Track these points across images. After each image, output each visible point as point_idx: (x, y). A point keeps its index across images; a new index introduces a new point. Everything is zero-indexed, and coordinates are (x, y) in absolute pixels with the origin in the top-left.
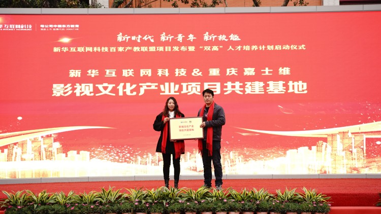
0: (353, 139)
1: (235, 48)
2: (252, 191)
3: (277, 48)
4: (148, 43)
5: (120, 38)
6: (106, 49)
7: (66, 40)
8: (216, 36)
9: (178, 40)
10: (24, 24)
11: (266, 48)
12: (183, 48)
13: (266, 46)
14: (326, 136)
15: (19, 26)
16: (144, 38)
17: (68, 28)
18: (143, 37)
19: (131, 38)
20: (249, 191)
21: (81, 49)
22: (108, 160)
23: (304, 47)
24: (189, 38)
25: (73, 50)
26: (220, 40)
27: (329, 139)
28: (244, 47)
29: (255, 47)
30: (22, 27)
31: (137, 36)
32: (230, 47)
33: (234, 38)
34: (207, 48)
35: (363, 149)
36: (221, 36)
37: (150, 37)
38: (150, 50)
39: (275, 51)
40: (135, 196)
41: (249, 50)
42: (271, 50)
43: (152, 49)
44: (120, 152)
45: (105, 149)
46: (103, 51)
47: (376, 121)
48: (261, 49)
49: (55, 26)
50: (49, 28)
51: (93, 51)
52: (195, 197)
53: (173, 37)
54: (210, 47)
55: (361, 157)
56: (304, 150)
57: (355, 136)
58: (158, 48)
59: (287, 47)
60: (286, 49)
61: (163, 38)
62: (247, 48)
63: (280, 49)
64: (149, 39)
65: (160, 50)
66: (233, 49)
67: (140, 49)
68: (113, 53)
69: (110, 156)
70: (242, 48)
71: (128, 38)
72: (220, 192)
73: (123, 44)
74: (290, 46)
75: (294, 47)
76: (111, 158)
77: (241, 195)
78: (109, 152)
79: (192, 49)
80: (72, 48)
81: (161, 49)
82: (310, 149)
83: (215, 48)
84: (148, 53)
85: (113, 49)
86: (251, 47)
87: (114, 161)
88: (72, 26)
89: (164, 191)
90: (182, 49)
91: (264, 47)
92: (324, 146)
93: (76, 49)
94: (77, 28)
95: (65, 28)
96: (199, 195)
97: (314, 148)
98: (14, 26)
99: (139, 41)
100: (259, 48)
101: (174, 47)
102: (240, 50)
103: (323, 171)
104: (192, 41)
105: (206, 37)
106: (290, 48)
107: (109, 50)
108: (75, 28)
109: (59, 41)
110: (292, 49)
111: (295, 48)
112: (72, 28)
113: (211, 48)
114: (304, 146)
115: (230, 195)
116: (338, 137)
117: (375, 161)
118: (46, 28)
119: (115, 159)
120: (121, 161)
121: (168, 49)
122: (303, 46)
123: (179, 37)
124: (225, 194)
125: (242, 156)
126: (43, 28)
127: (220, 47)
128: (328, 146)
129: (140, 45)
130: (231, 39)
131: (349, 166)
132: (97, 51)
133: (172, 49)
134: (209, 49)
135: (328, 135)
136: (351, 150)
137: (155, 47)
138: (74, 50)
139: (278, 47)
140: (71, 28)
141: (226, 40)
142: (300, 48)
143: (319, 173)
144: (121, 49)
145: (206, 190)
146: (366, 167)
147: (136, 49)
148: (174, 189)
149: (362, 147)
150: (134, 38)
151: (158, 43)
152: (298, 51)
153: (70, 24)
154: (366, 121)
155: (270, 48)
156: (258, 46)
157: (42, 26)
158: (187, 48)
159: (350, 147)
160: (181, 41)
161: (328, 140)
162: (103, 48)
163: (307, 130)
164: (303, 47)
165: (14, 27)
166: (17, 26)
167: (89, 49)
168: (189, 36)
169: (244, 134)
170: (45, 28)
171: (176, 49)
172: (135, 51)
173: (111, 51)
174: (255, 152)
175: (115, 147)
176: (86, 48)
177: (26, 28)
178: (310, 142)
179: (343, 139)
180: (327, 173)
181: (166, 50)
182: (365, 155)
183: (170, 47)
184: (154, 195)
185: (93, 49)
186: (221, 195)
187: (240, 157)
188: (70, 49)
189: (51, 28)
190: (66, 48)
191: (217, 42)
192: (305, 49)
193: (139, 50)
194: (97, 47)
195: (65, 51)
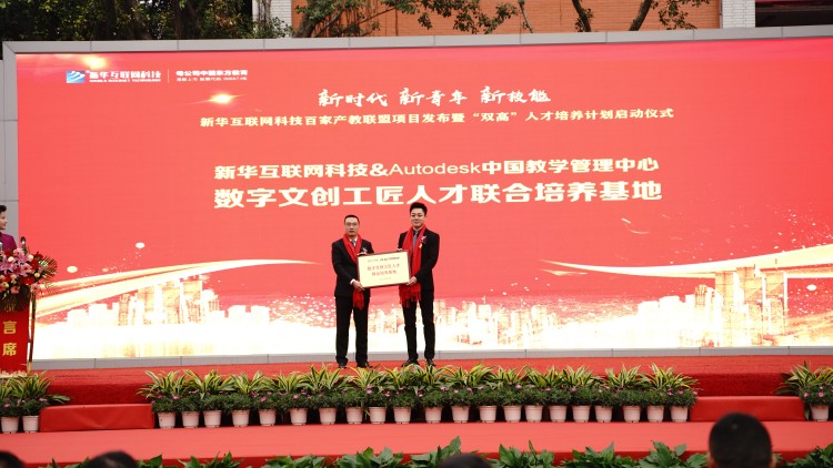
0: (763, 280)
1: (540, 116)
3: (619, 115)
4: (376, 109)
5: (324, 99)
6: (298, 121)
7: (222, 99)
8: (504, 94)
9: (433, 102)
10: (145, 70)
11: (598, 117)
12: (443, 118)
13: (598, 111)
14: (712, 276)
15: (138, 74)
16: (368, 100)
17: (227, 76)
18: (367, 96)
19: (345, 99)
21: (251, 121)
22: (303, 322)
23: (671, 113)
24: (453, 97)
25: (237, 122)
26: (511, 100)
27: (719, 281)
28: (557, 114)
29: (577, 115)
30: (143, 75)
31: (356, 95)
32: (532, 115)
33: (539, 96)
34: (487, 117)
35: (782, 299)
36: (513, 93)
37: (379, 97)
38: (380, 122)
39: (615, 121)
41: (567, 119)
42: (608, 120)
43: (384, 119)
44: (326, 309)
45: (297, 302)
46: (292, 124)
47: (807, 247)
48: (588, 117)
49: (204, 73)
50: (193, 76)
51: (275, 125)
53: (423, 96)
54: (492, 114)
55: (779, 314)
56: (670, 302)
57: (768, 275)
58: (394, 117)
59: (638, 114)
60: (637, 117)
61: (405, 98)
62: (562, 115)
63: (626, 117)
64: (378, 100)
65: (400, 121)
66: (536, 119)
67: (362, 120)
68: (311, 127)
69: (308, 315)
70: (553, 116)
71: (338, 99)
73: (330, 110)
74: (645, 111)
75: (652, 113)
76: (308, 319)
78: (306, 308)
79: (458, 118)
80: (234, 120)
81: (401, 119)
82: (683, 299)
83: (503, 117)
84: (377, 127)
85: (310, 121)
86: (569, 114)
87: (315, 325)
88: (236, 73)
90: (439, 119)
91: (594, 113)
92: (708, 295)
93: (243, 121)
94: (244, 76)
95: (222, 77)
96: (474, 378)
97: (690, 298)
98: (127, 73)
99: (359, 104)
100: (585, 116)
101: (424, 115)
102: (549, 119)
103: (707, 342)
104: (459, 103)
105: (486, 96)
106: (645, 116)
107: (304, 121)
108: (240, 76)
110: (648, 117)
111: (654, 115)
112: (236, 76)
113: (495, 117)
114: (672, 294)
116: (736, 277)
117: (804, 323)
118: (188, 77)
119: (316, 320)
120: (326, 324)
121: (414, 118)
122: (669, 110)
123: (434, 96)
124: (519, 376)
125: (554, 314)
126: (182, 77)
127: (512, 113)
128: (716, 294)
129: (361, 112)
130: (532, 99)
131: (756, 332)
132: (282, 125)
133: (421, 118)
134: (491, 118)
135: (717, 274)
136: (759, 301)
137: (389, 116)
138: (239, 124)
139: (621, 114)
140: (232, 76)
141: (524, 101)
142: (663, 115)
143: (699, 345)
144: (325, 120)
146: (789, 334)
147: (354, 119)
149: (781, 296)
150: (349, 99)
151: (395, 107)
152: (659, 121)
153: (231, 69)
154: (788, 246)
155: (607, 115)
156: (584, 112)
157: (180, 73)
158: (450, 117)
159: (758, 294)
160: (438, 105)
161: (717, 282)
162: (292, 118)
163: (676, 263)
164: (668, 113)
165: (127, 76)
166: (134, 74)
167: (268, 121)
168: (453, 94)
169: (558, 273)
170: (184, 77)
171: (429, 118)
172: (352, 123)
173: (308, 123)
174: (579, 307)
175: (316, 300)
176: (261, 119)
177: (151, 78)
178: (684, 288)
179: (746, 280)
180: (716, 346)
181: (411, 121)
182: (787, 310)
183: (417, 116)
185: (274, 121)
186: (511, 377)
187: (550, 316)
188: (230, 122)
189: (195, 76)
190: (223, 119)
191: (505, 105)
192: (672, 116)
193: (359, 122)
194: (282, 116)
195: (222, 125)
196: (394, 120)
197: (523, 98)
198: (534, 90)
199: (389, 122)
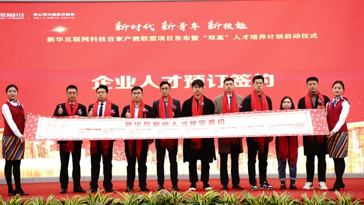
1: (241, 38)
2: (272, 196)
3: (286, 37)
4: (148, 33)
5: (118, 27)
6: (104, 39)
7: (60, 29)
8: (221, 25)
9: (181, 29)
10: (16, 13)
11: (275, 38)
12: (186, 38)
13: (275, 35)
15: (11, 15)
16: (144, 27)
17: (63, 16)
19: (130, 27)
20: (268, 195)
21: (76, 39)
23: (316, 36)
24: (192, 26)
25: (68, 39)
26: (225, 28)
28: (251, 36)
29: (262, 36)
30: (14, 15)
31: (136, 25)
32: (237, 36)
33: (241, 26)
34: (212, 37)
36: (226, 24)
37: (150, 26)
38: (150, 40)
39: (284, 40)
40: (128, 202)
41: (257, 39)
42: (281, 39)
43: (153, 38)
46: (100, 41)
48: (269, 38)
49: (49, 14)
50: (43, 16)
51: (90, 41)
52: (202, 202)
53: (175, 25)
54: (214, 36)
58: (159, 37)
59: (297, 36)
60: (297, 38)
61: (164, 27)
62: (254, 37)
63: (290, 38)
64: (149, 28)
65: (161, 40)
66: (239, 39)
67: (140, 39)
68: (111, 42)
70: (249, 38)
71: (127, 27)
72: (232, 197)
73: (122, 33)
74: (301, 35)
77: (259, 200)
79: (195, 38)
80: (67, 38)
81: (162, 38)
83: (220, 38)
84: (148, 43)
85: (111, 39)
86: (258, 36)
88: (68, 14)
89: (165, 196)
90: (184, 39)
91: (272, 36)
93: (72, 39)
94: (72, 16)
95: (60, 17)
96: (207, 200)
98: (5, 14)
99: (139, 30)
100: (267, 37)
101: (176, 37)
102: (246, 39)
104: (195, 29)
105: (211, 26)
106: (301, 37)
107: (107, 39)
108: (70, 16)
109: (53, 30)
110: (303, 38)
111: (306, 37)
112: (68, 16)
113: (216, 38)
115: (245, 200)
116: (354, 133)
118: (40, 17)
121: (170, 38)
122: (315, 34)
123: (181, 26)
124: (240, 199)
126: (36, 17)
127: (226, 36)
129: (139, 34)
130: (237, 28)
132: (94, 41)
133: (174, 38)
134: (214, 38)
137: (155, 37)
138: (70, 41)
139: (288, 36)
140: (65, 16)
141: (232, 29)
142: (312, 37)
144: (119, 39)
145: (216, 194)
147: (136, 39)
148: (176, 194)
150: (133, 27)
151: (160, 31)
152: (309, 40)
153: (65, 13)
156: (267, 35)
157: (35, 14)
158: (190, 38)
160: (184, 30)
162: (100, 38)
164: (314, 36)
165: (5, 16)
166: (8, 15)
167: (86, 39)
168: (192, 25)
170: (38, 16)
171: (178, 38)
172: (134, 40)
173: (109, 41)
176: (83, 38)
177: (18, 17)
181: (168, 40)
183: (172, 37)
184: (152, 200)
185: (90, 39)
186: (234, 200)
188: (65, 39)
189: (44, 16)
190: (60, 38)
191: (222, 31)
192: (317, 37)
193: (138, 40)
194: (94, 36)
195: (59, 41)
196: (159, 39)
197: (232, 27)
198: (238, 23)
199: (155, 40)
